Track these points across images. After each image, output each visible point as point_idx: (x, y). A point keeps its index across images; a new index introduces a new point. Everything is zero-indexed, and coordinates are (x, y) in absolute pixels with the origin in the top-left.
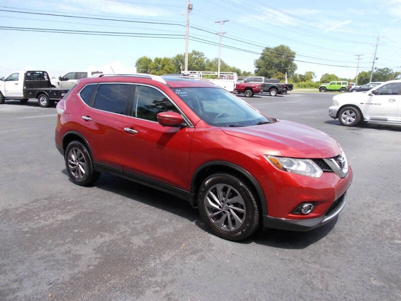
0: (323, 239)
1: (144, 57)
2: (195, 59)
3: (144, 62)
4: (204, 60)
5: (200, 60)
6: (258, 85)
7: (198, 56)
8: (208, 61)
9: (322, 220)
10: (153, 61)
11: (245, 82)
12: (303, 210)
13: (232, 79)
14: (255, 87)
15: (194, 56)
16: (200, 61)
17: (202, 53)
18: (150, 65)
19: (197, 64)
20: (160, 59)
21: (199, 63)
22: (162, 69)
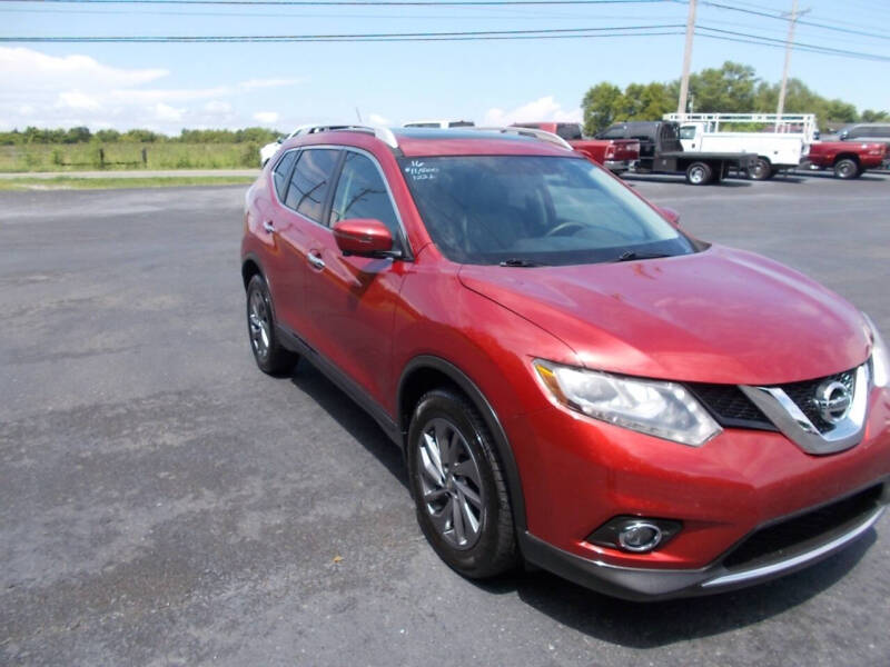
0: (738, 632)
1: (604, 84)
2: (730, 83)
3: (603, 97)
4: (752, 86)
5: (741, 85)
6: (877, 146)
7: (737, 77)
8: (763, 86)
9: (705, 576)
10: (624, 92)
11: (842, 139)
12: (622, 537)
13: (801, 131)
14: (865, 152)
15: (726, 77)
16: (741, 89)
17: (748, 69)
18: (615, 103)
19: (732, 95)
20: (642, 88)
21: (739, 94)
22: (642, 110)
